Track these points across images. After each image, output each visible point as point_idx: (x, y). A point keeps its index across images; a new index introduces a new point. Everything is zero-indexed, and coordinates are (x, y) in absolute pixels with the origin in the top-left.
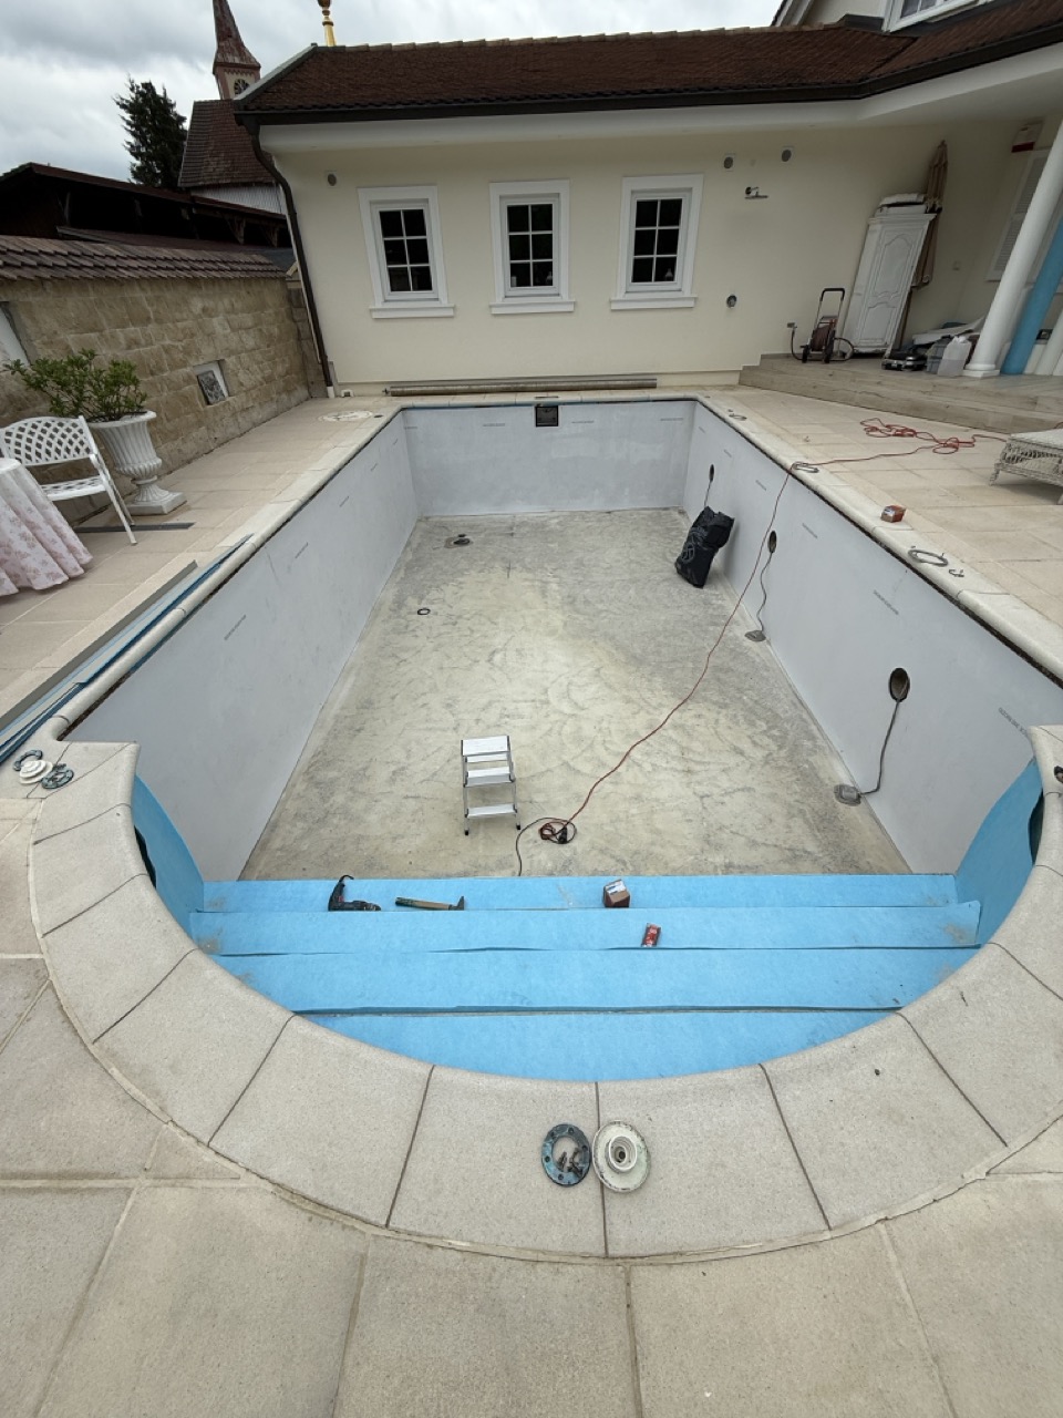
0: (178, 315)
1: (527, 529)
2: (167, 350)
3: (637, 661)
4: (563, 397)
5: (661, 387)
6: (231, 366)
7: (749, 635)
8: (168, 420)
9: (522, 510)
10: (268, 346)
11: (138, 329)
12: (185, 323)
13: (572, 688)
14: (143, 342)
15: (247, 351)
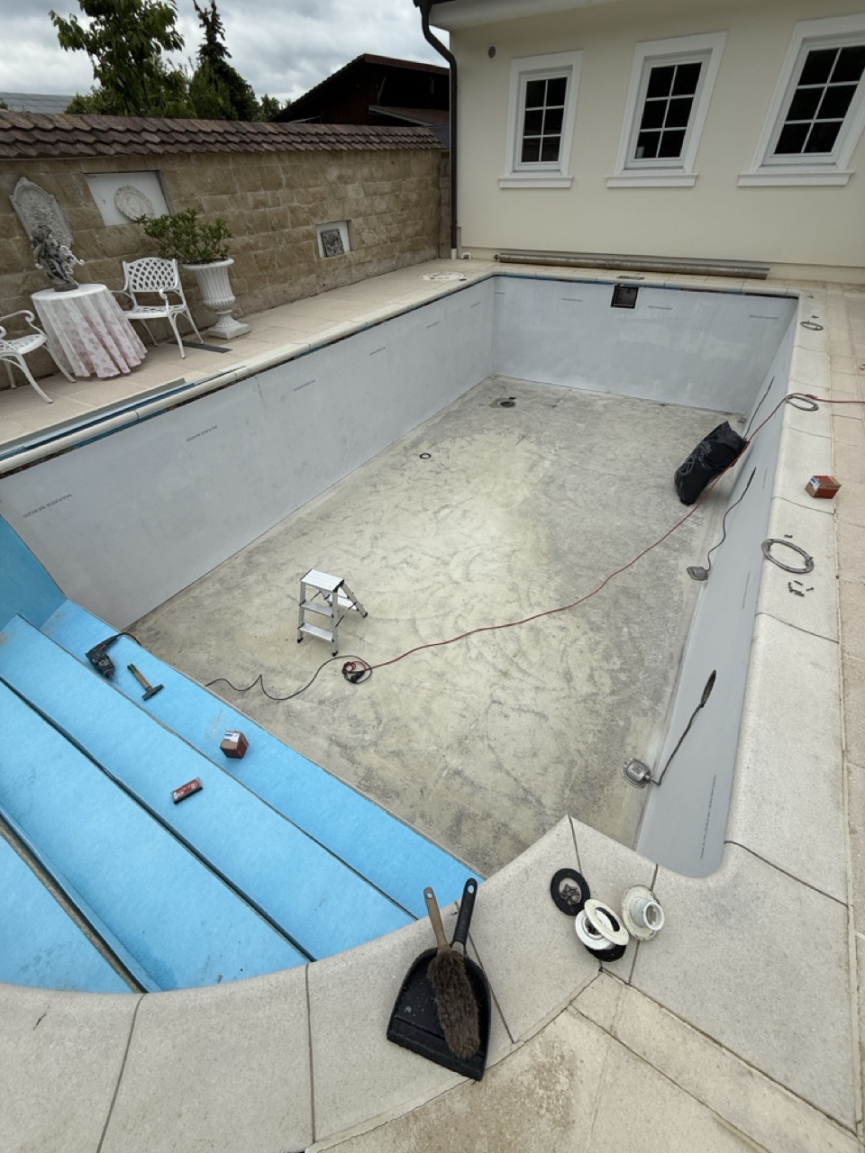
0: (311, 182)
1: (571, 404)
2: (293, 210)
3: (556, 554)
4: (650, 279)
5: (771, 279)
6: (356, 226)
7: (691, 571)
8: (280, 267)
9: (581, 386)
10: (402, 210)
11: (268, 192)
12: (316, 189)
13: (478, 558)
14: (270, 203)
15: (376, 214)
